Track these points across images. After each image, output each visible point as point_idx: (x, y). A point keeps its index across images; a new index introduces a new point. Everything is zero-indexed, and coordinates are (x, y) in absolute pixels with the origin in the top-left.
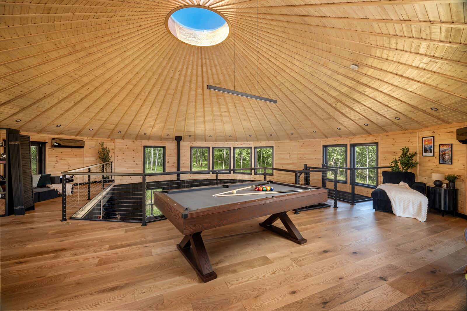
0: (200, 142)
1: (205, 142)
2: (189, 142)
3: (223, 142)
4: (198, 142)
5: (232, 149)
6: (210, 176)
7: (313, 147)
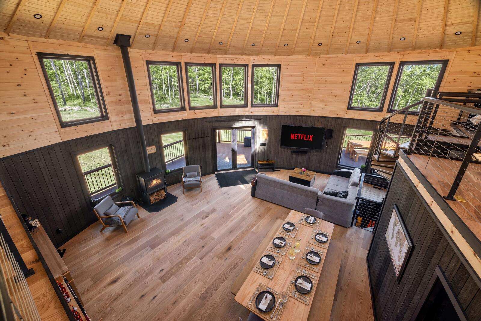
0: (163, 52)
1: (171, 53)
2: (141, 51)
3: (203, 55)
4: (158, 52)
5: (218, 67)
6: (186, 115)
7: (339, 66)
